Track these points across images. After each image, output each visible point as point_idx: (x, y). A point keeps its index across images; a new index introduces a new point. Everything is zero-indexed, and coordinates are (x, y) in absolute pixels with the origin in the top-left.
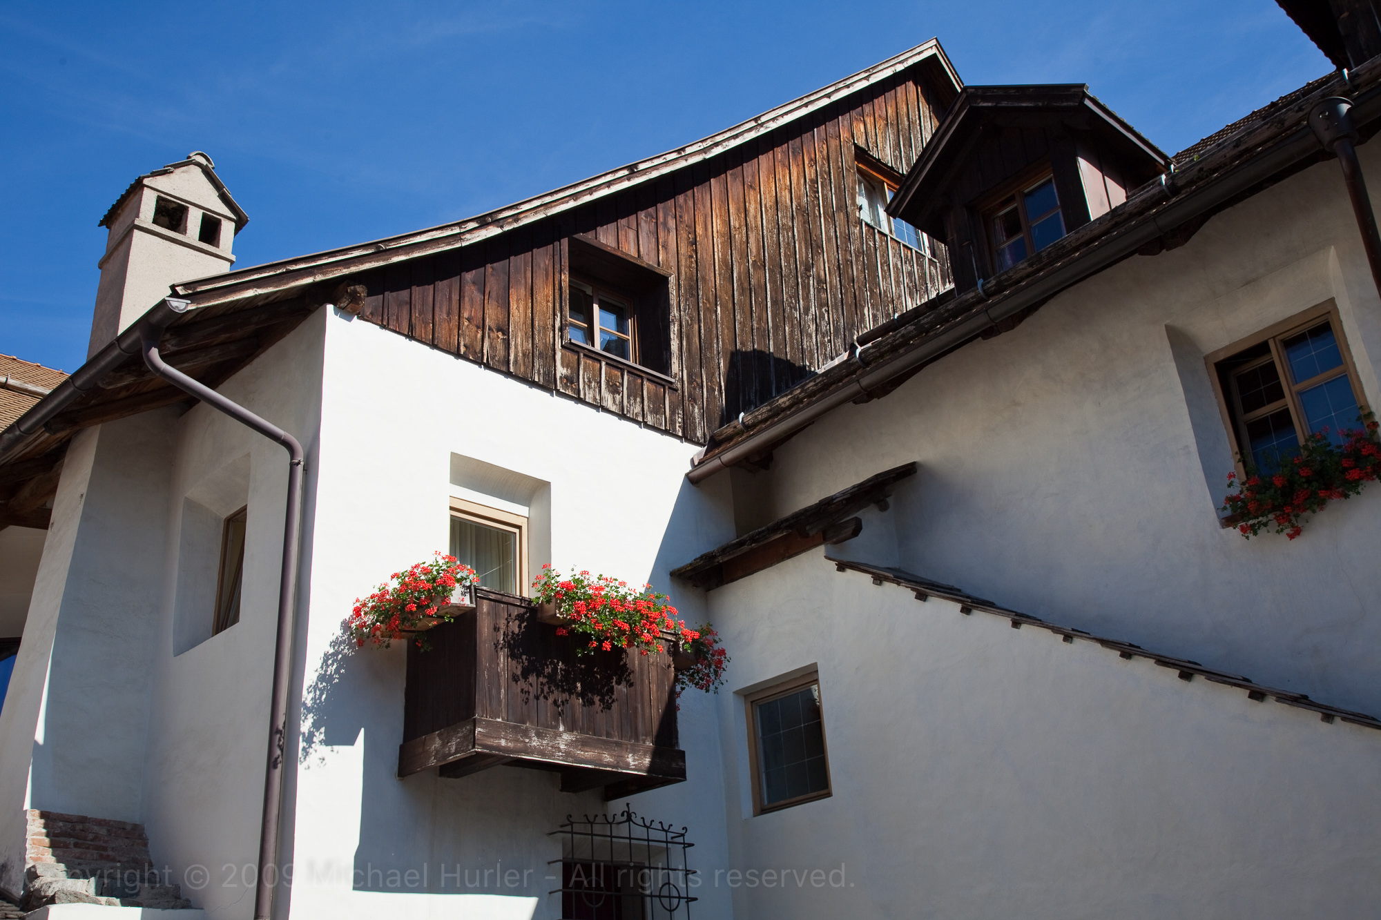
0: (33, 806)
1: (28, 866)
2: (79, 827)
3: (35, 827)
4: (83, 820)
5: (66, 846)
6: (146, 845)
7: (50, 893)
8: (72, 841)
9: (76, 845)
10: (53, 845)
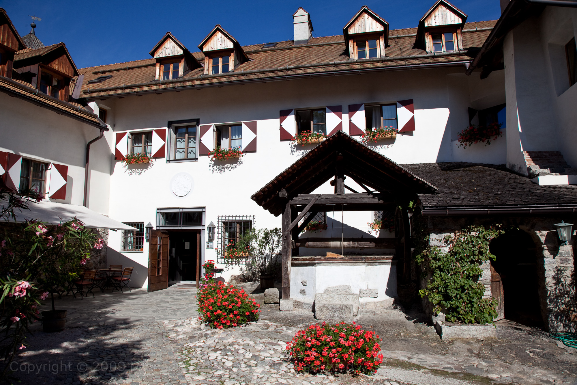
0: (524, 150)
1: (527, 167)
2: (540, 154)
3: (526, 156)
4: (540, 152)
5: (537, 160)
6: (562, 157)
7: (537, 173)
8: (538, 158)
9: (540, 160)
10: (533, 160)
